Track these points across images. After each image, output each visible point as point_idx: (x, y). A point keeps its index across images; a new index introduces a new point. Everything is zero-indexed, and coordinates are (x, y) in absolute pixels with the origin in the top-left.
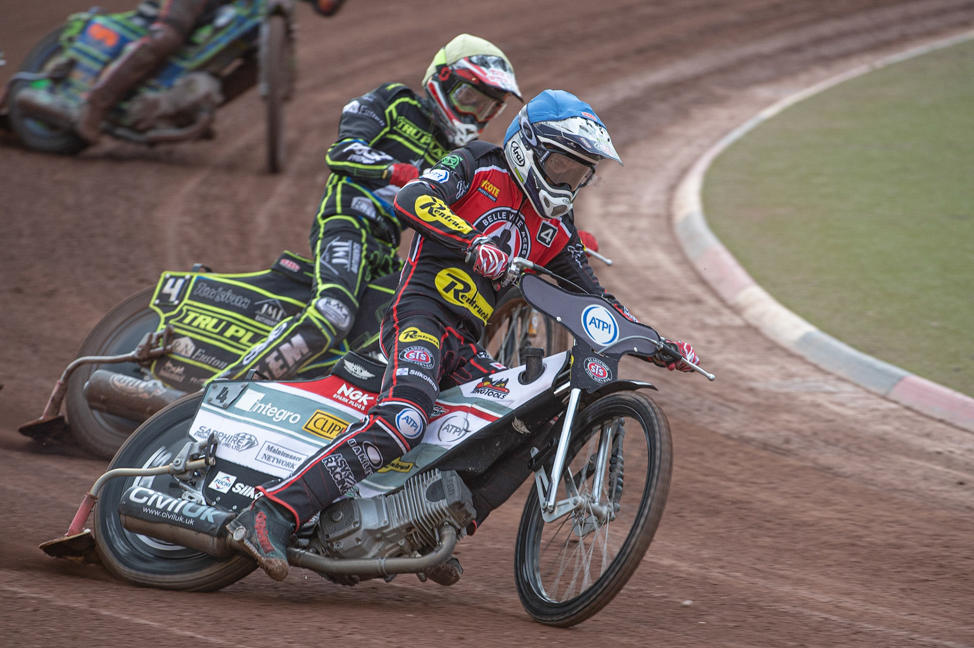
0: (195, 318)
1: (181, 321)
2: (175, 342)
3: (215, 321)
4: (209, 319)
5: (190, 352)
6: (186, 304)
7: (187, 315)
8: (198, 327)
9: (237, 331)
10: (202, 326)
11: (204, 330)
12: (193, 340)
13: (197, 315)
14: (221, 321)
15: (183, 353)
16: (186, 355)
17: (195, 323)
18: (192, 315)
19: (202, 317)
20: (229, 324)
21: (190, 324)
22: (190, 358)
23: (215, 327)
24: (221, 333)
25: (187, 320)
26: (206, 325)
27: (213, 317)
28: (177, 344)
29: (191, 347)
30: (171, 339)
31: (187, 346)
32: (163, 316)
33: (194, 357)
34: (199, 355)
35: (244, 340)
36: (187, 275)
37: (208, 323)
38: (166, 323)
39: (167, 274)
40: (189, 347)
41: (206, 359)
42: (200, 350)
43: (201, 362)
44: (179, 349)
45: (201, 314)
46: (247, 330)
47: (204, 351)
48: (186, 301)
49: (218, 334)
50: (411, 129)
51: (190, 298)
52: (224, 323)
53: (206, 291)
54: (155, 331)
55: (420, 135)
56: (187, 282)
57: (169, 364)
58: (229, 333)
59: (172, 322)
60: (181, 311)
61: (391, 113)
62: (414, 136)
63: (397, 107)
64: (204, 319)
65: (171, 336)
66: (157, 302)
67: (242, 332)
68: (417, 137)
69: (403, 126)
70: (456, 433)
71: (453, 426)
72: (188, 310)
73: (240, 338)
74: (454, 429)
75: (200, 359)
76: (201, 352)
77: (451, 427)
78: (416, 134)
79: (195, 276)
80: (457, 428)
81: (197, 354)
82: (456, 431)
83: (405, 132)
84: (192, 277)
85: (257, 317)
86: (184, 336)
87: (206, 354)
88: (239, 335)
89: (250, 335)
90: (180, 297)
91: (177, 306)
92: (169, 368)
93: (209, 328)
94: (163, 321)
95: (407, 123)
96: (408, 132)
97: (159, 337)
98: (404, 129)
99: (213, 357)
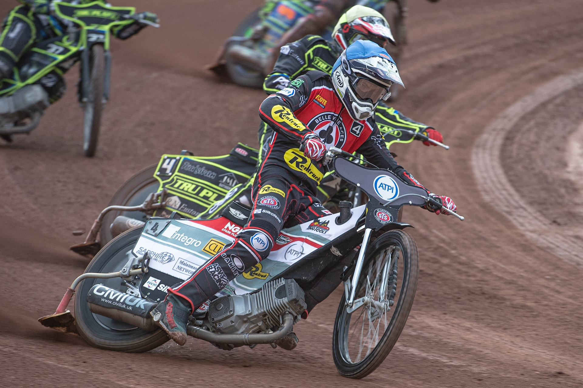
0: (182, 184)
1: (172, 186)
2: (168, 199)
3: (194, 186)
4: (190, 185)
5: (178, 206)
6: (176, 175)
7: (176, 182)
8: (183, 190)
9: (207, 193)
10: (186, 189)
11: (187, 192)
12: (179, 198)
13: (183, 182)
14: (197, 186)
15: (173, 206)
16: (175, 207)
17: (181, 188)
18: (180, 182)
19: (186, 183)
20: (203, 189)
21: (178, 188)
22: (178, 209)
23: (194, 190)
24: (197, 194)
25: (176, 186)
26: (188, 189)
27: (193, 184)
28: (170, 200)
29: (179, 203)
30: (165, 197)
31: (176, 202)
32: (162, 182)
33: (180, 209)
34: (184, 208)
35: (212, 199)
36: (178, 157)
37: (189, 187)
38: (163, 187)
39: (165, 156)
40: (177, 203)
41: (187, 211)
42: (184, 205)
43: (184, 212)
44: (171, 203)
45: (185, 182)
46: (214, 193)
47: (186, 205)
48: (176, 173)
49: (195, 194)
50: (323, 65)
51: (179, 171)
52: (199, 188)
53: (189, 167)
54: (156, 192)
55: (329, 68)
56: (178, 161)
57: (164, 213)
58: (203, 194)
59: (167, 186)
60: (173, 180)
61: (309, 55)
62: (325, 69)
63: (313, 51)
64: (187, 185)
65: (166, 195)
66: (158, 173)
67: (210, 194)
68: (327, 70)
69: (318, 62)
70: (296, 255)
71: (294, 251)
72: (177, 179)
73: (209, 198)
74: (295, 252)
75: (184, 210)
76: (184, 206)
77: (293, 251)
78: (327, 68)
79: (183, 157)
80: (296, 252)
81: (182, 207)
82: (296, 253)
83: (319, 66)
84: (180, 158)
85: (220, 185)
86: (174, 195)
87: (187, 207)
88: (209, 195)
89: (215, 195)
90: (173, 171)
91: (170, 176)
92: (164, 215)
93: (190, 190)
94: (161, 185)
95: (321, 61)
96: (321, 66)
97: (159, 196)
98: (319, 64)
99: (192, 209)
